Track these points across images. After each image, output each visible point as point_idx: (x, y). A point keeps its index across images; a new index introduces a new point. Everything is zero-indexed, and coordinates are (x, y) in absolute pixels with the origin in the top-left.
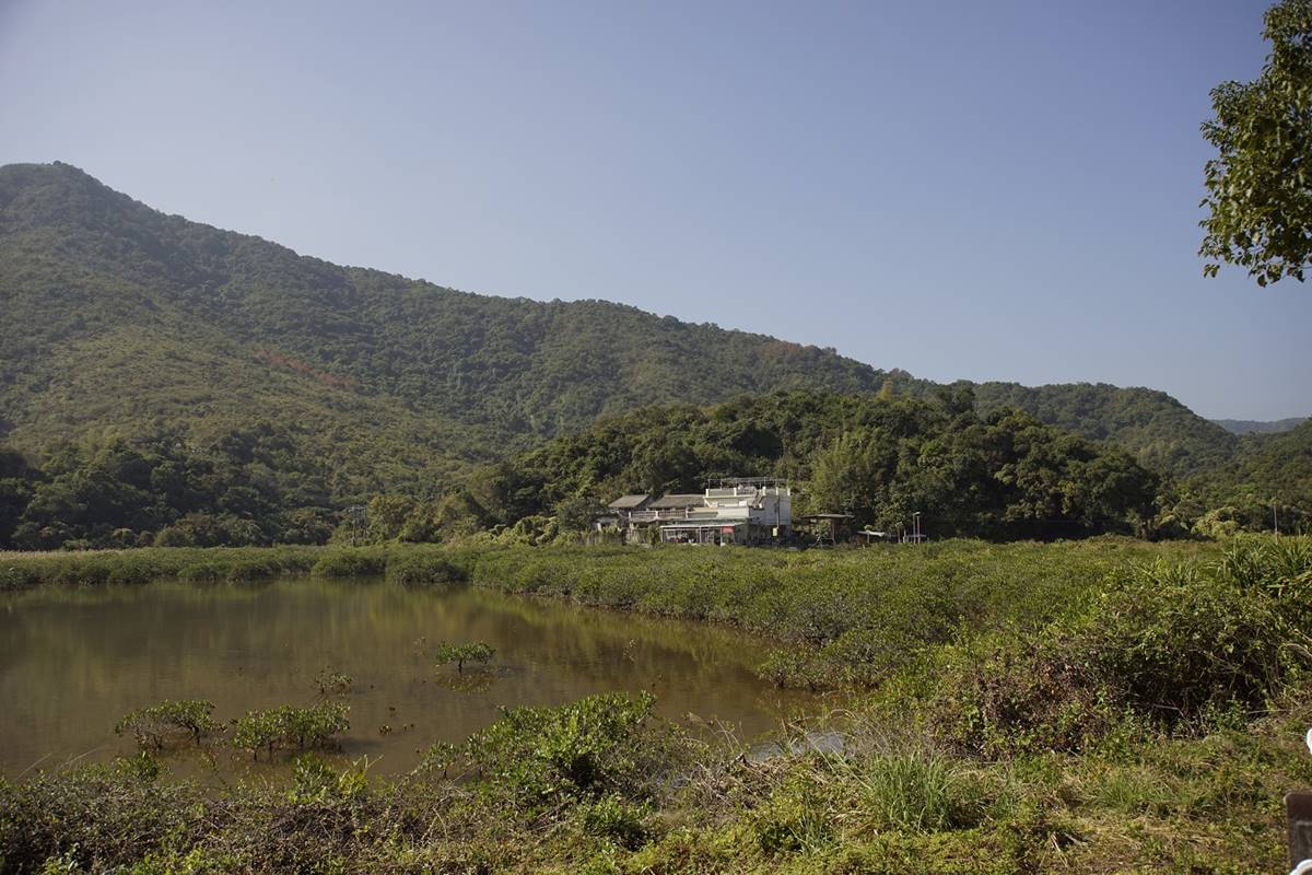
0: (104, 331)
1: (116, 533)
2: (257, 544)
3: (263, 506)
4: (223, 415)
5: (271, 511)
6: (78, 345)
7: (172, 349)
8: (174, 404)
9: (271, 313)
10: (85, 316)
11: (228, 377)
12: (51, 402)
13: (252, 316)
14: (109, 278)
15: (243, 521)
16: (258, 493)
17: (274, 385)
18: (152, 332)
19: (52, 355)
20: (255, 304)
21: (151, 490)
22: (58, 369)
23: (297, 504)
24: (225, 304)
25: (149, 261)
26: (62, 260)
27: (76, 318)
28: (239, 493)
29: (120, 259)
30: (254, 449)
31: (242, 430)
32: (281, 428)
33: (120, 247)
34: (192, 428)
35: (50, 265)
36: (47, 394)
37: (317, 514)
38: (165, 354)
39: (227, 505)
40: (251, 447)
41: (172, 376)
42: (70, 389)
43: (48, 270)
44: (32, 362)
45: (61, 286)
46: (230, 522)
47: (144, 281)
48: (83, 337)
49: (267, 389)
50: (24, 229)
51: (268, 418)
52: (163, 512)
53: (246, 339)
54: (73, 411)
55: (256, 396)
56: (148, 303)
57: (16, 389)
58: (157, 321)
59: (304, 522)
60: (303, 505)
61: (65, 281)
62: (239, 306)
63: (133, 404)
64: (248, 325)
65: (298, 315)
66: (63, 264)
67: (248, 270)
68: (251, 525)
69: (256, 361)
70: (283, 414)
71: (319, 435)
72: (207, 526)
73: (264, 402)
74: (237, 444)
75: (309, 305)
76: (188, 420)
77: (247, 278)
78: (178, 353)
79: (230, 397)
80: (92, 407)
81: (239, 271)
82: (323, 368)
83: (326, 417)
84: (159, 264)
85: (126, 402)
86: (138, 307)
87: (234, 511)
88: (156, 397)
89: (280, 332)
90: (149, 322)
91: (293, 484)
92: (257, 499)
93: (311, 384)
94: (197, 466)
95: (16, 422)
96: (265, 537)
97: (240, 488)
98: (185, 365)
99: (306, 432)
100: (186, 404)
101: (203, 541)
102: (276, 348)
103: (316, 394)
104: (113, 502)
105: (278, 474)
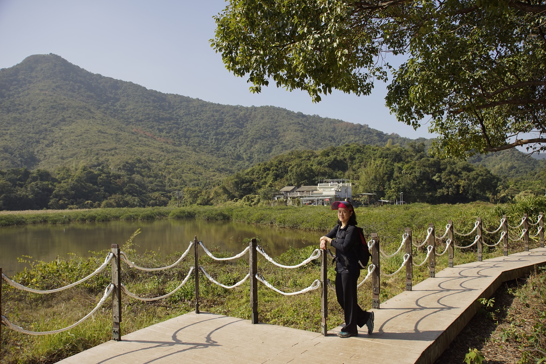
0: (73, 122)
1: (86, 202)
2: (140, 206)
3: (140, 191)
4: (122, 155)
5: (144, 193)
6: (63, 128)
7: (100, 129)
8: (102, 151)
9: (137, 113)
10: (65, 116)
11: (122, 140)
12: (54, 151)
13: (130, 114)
14: (73, 100)
15: (134, 197)
16: (138, 186)
17: (141, 143)
18: (91, 122)
19: (53, 132)
20: (131, 109)
21: (97, 185)
22: (56, 137)
23: (153, 191)
24: (119, 110)
25: (88, 93)
26: (55, 93)
27: (62, 117)
28: (131, 186)
29: (77, 92)
30: (135, 169)
31: (130, 161)
32: (145, 160)
33: (77, 87)
34: (110, 161)
35: (50, 96)
36: (53, 148)
37: (161, 195)
38: (97, 131)
39: (127, 191)
40: (134, 168)
41: (101, 140)
42: (61, 146)
43: (50, 98)
44: (46, 135)
45: (55, 104)
46: (129, 198)
47: (87, 101)
48: (65, 125)
49: (138, 144)
50: (39, 81)
51: (139, 156)
52: (103, 194)
53: (128, 124)
54: (63, 154)
55: (134, 147)
56: (89, 110)
57: (41, 146)
58: (93, 118)
59: (157, 197)
60: (156, 191)
61: (57, 102)
62: (125, 110)
63: (86, 152)
64: (128, 118)
65: (148, 114)
66: (55, 95)
67: (128, 96)
68: (137, 199)
69: (133, 133)
70: (145, 155)
71: (159, 163)
72: (120, 200)
73: (137, 150)
74: (128, 167)
75: (152, 110)
76: (108, 158)
77: (127, 99)
78: (102, 131)
79: (124, 148)
80: (70, 153)
81: (124, 96)
82: (159, 135)
83: (162, 155)
84: (92, 94)
85: (84, 151)
86: (85, 112)
87: (130, 194)
88: (95, 148)
89: (141, 121)
90: (90, 118)
91: (151, 182)
92: (138, 189)
93: (155, 142)
94: (114, 176)
95: (41, 159)
96: (142, 204)
97: (131, 184)
98: (105, 135)
99: (154, 162)
100: (107, 151)
101: (119, 205)
102: (140, 127)
103: (157, 146)
104: (84, 190)
105: (145, 179)
